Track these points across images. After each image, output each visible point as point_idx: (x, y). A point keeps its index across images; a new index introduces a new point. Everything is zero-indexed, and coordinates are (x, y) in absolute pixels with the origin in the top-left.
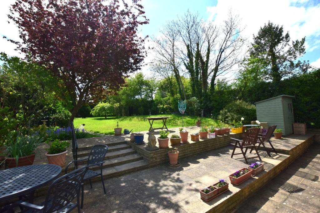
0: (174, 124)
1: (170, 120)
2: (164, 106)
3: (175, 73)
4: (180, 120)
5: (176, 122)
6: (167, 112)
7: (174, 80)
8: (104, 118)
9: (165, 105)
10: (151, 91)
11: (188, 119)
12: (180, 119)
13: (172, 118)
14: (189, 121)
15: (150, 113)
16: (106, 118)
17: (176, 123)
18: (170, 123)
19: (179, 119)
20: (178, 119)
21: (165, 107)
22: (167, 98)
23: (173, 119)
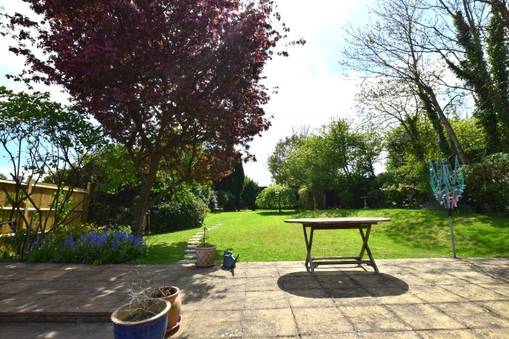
0: (423, 238)
1: (413, 224)
2: (397, 187)
3: (425, 101)
4: (446, 228)
5: (430, 232)
6: (407, 202)
7: (424, 120)
8: (278, 211)
9: (400, 184)
10: (371, 157)
11: (478, 225)
12: (447, 225)
13: (420, 220)
14: (486, 233)
15: (365, 204)
16: (280, 211)
17: (431, 238)
18: (412, 236)
19: (445, 223)
20: (441, 225)
21: (399, 189)
22: (406, 167)
23: (421, 224)
